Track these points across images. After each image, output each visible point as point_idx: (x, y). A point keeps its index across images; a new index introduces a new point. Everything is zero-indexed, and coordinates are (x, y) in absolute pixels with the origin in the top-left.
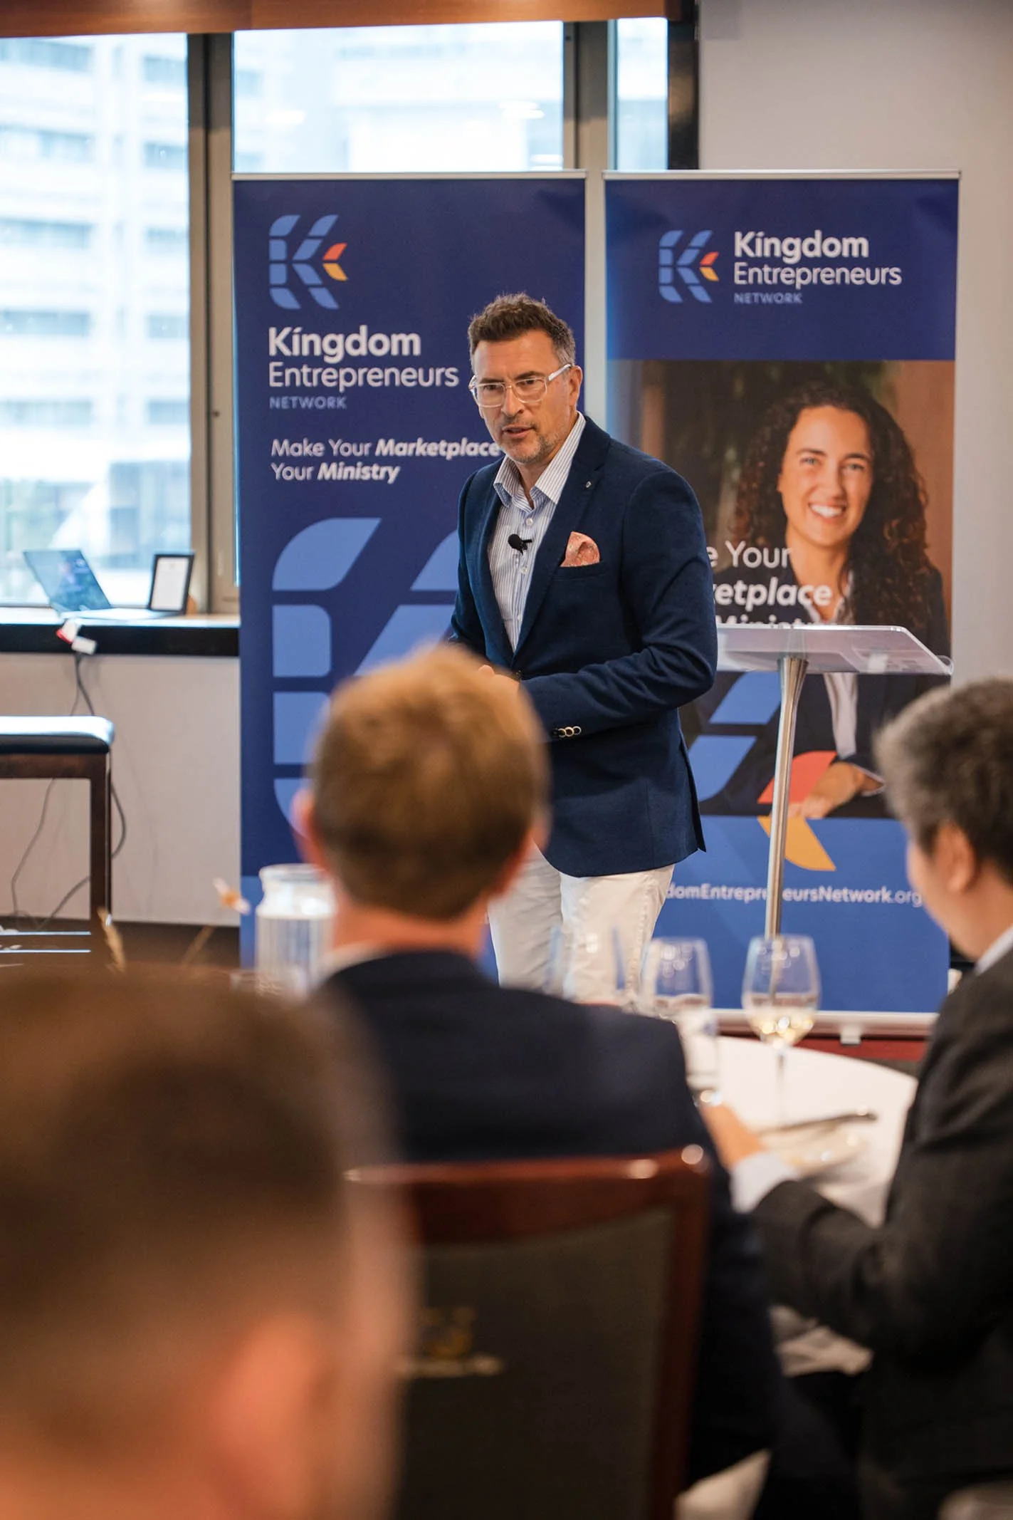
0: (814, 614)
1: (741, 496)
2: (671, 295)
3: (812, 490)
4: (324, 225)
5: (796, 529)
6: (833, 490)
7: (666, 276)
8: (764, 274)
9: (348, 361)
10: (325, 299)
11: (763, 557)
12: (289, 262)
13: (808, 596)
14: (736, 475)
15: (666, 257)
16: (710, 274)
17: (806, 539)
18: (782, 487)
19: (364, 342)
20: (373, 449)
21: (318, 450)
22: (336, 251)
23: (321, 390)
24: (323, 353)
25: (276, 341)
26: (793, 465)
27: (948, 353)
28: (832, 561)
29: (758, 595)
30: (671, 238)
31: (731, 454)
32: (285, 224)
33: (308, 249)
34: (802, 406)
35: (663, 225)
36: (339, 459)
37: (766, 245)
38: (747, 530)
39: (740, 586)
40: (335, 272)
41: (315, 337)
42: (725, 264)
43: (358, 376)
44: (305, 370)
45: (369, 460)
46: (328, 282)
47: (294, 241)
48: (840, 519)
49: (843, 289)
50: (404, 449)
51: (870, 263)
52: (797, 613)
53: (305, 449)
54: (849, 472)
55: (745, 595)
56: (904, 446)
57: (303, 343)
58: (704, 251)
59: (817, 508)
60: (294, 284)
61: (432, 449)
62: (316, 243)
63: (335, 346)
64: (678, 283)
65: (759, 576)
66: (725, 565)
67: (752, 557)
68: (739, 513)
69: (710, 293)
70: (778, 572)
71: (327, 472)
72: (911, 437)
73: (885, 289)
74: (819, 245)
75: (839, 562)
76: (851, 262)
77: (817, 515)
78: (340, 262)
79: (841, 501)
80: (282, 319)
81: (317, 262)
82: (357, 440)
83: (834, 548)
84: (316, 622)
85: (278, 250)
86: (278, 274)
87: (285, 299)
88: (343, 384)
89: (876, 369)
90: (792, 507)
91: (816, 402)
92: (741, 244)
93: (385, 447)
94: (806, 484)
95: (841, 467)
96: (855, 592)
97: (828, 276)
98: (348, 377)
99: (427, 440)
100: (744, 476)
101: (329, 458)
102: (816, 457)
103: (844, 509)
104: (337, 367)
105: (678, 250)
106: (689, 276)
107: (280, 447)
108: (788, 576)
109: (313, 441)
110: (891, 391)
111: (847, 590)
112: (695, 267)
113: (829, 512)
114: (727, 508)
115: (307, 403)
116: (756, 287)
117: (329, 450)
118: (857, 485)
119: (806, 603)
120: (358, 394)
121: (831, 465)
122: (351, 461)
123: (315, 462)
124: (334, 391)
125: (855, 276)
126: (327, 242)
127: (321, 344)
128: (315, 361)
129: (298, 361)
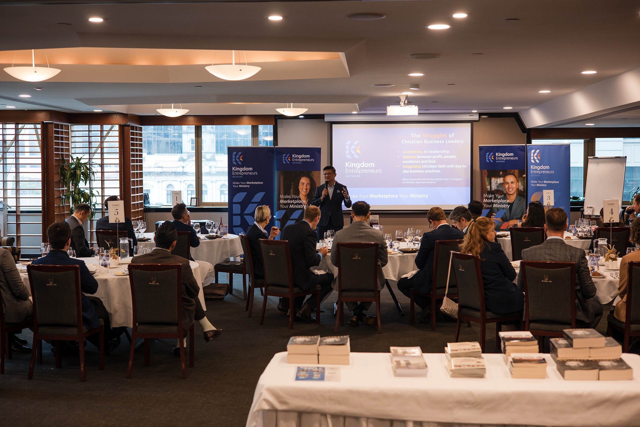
0: (303, 204)
1: (293, 189)
2: (284, 162)
3: (303, 188)
4: (240, 153)
5: (301, 193)
6: (306, 188)
7: (284, 160)
8: (296, 160)
9: (243, 171)
10: (240, 163)
11: (296, 197)
12: (235, 158)
13: (302, 202)
14: (293, 186)
15: (284, 158)
16: (289, 160)
17: (302, 194)
18: (299, 188)
19: (245, 169)
20: (246, 183)
21: (239, 183)
22: (241, 157)
23: (239, 175)
25: (233, 169)
26: (300, 184)
27: (320, 170)
28: (305, 197)
29: (296, 202)
30: (284, 155)
31: (292, 183)
32: (235, 153)
33: (238, 156)
34: (301, 177)
35: (283, 153)
36: (242, 184)
37: (296, 156)
38: (294, 193)
39: (294, 201)
40: (241, 159)
42: (291, 159)
43: (244, 173)
44: (237, 173)
45: (245, 185)
48: (306, 192)
49: (306, 162)
50: (250, 183)
51: (310, 158)
52: (301, 204)
53: (237, 183)
54: (307, 185)
55: (294, 202)
56: (315, 182)
57: (237, 169)
58: (288, 157)
59: (303, 190)
60: (236, 161)
61: (254, 183)
62: (239, 156)
63: (241, 169)
64: (285, 161)
65: (296, 199)
66: (292, 198)
67: (295, 197)
68: (293, 191)
69: (289, 162)
70: (298, 199)
71: (240, 186)
72: (315, 181)
73: (312, 161)
74: (303, 156)
75: (306, 197)
76: (307, 158)
77: (304, 191)
79: (306, 189)
80: (234, 166)
81: (239, 158)
82: (244, 182)
83: (306, 195)
84: (239, 206)
85: (234, 156)
86: (234, 160)
87: (235, 163)
89: (311, 172)
90: (300, 190)
91: (303, 176)
92: (293, 156)
93: (247, 183)
94: (302, 187)
95: (306, 185)
96: (308, 201)
97: (304, 160)
99: (253, 182)
100: (294, 186)
101: (240, 184)
102: (303, 184)
103: (307, 190)
104: (241, 172)
105: (285, 157)
106: (287, 160)
107: (234, 183)
108: (300, 199)
110: (313, 175)
111: (307, 201)
112: (287, 159)
113: (305, 191)
114: (292, 190)
115: (237, 177)
116: (295, 161)
118: (308, 187)
119: (302, 203)
120: (245, 176)
121: (305, 185)
122: (243, 185)
123: (238, 185)
124: (241, 175)
125: (308, 160)
126: (240, 155)
127: (239, 169)
128: (239, 171)
129: (236, 171)
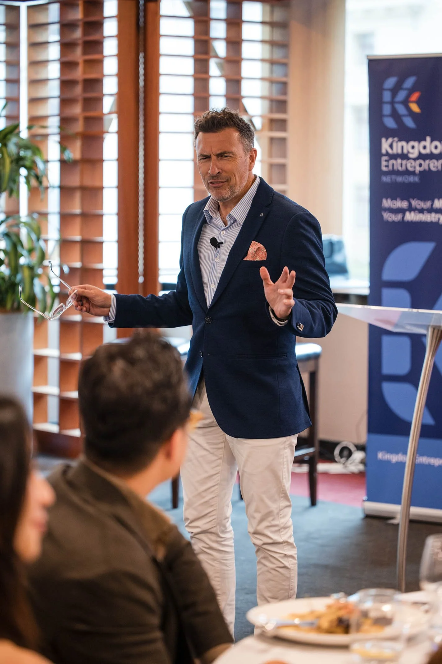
4: (410, 82)
9: (421, 157)
10: (409, 122)
12: (392, 103)
19: (429, 146)
20: (432, 205)
21: (405, 204)
22: (415, 96)
23: (407, 172)
24: (408, 152)
25: (385, 145)
32: (391, 82)
33: (401, 96)
36: (415, 209)
40: (415, 108)
41: (404, 143)
43: (426, 164)
44: (399, 161)
45: (430, 210)
46: (411, 113)
47: (395, 91)
53: (398, 204)
57: (399, 146)
60: (395, 115)
62: (406, 92)
63: (414, 149)
71: (410, 217)
78: (418, 102)
80: (389, 133)
81: (406, 103)
82: (424, 200)
85: (387, 96)
86: (387, 109)
87: (390, 123)
88: (418, 169)
93: (437, 204)
98: (420, 165)
101: (411, 209)
104: (415, 159)
107: (387, 203)
109: (402, 199)
115: (400, 179)
117: (410, 204)
120: (426, 174)
122: (421, 211)
123: (403, 211)
124: (413, 173)
126: (411, 91)
127: (407, 147)
128: (404, 156)
129: (394, 157)
